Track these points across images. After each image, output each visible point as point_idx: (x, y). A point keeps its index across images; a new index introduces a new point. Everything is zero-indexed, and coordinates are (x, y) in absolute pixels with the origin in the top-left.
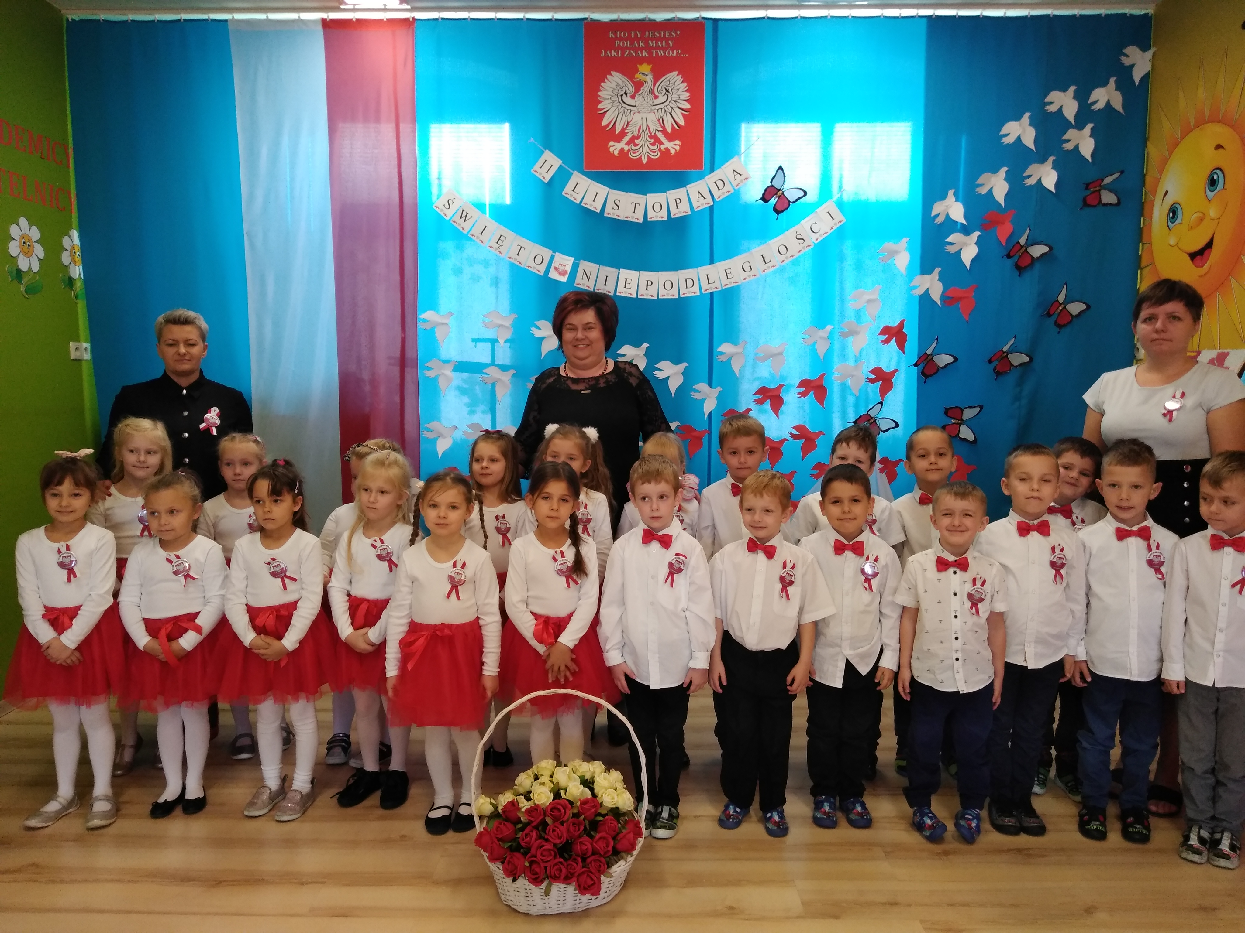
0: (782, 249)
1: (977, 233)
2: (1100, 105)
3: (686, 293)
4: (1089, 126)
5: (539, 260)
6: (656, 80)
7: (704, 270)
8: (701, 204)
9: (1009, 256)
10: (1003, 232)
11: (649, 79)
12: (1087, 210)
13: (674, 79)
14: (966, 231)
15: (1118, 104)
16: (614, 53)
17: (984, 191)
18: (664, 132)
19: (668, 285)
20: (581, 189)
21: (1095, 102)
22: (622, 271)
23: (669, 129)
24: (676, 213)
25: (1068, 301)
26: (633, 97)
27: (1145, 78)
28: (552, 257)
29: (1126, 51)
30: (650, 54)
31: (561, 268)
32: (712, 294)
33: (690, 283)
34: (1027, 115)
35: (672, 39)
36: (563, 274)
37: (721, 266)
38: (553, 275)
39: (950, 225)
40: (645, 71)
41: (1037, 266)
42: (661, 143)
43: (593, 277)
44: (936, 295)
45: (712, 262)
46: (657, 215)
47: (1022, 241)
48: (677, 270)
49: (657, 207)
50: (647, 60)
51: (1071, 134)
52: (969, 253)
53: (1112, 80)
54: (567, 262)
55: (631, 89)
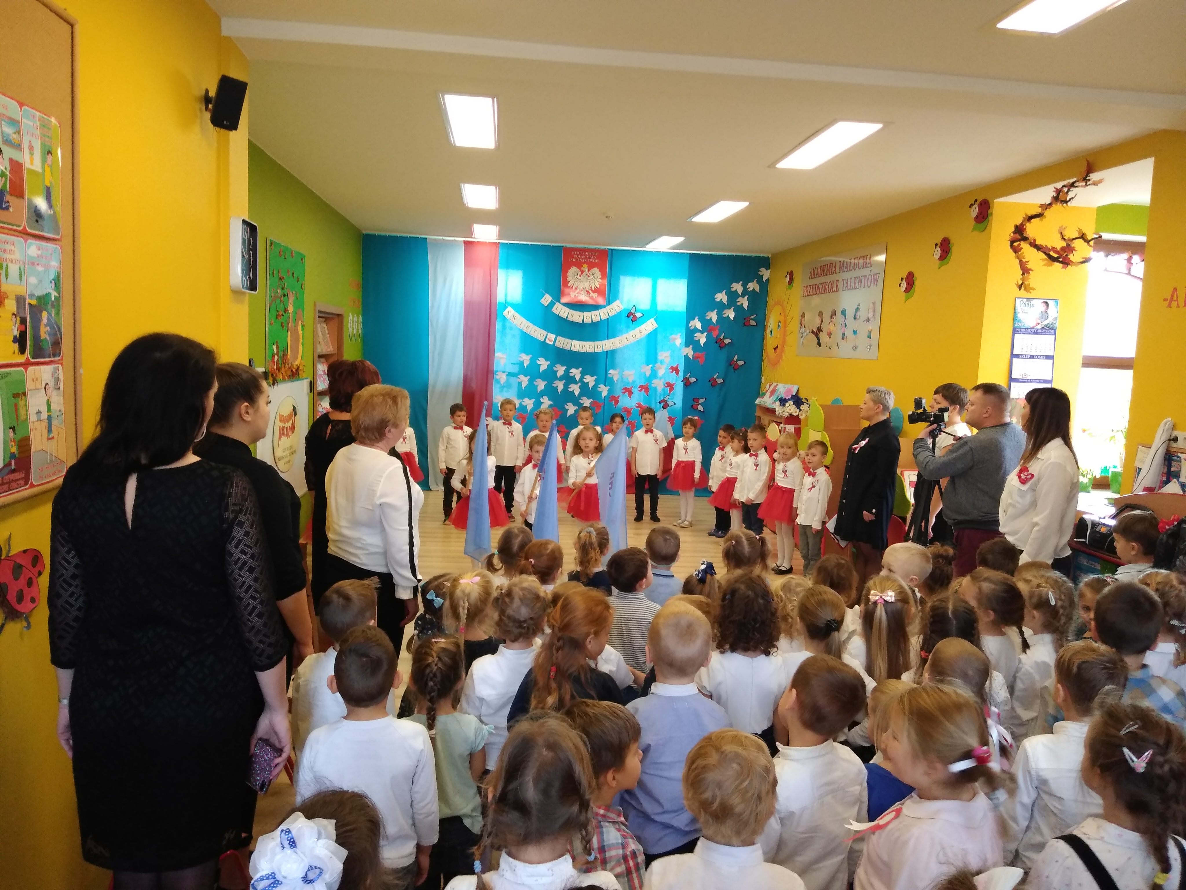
0: (634, 336)
1: (706, 333)
2: (751, 289)
3: (597, 351)
4: (747, 297)
5: (542, 335)
6: (589, 270)
7: (604, 342)
8: (604, 317)
9: (717, 343)
10: (715, 334)
11: (587, 270)
12: (745, 327)
13: (596, 270)
14: (702, 332)
15: (757, 290)
16: (574, 260)
17: (708, 318)
18: (591, 289)
19: (591, 347)
20: (559, 309)
21: (749, 288)
22: (573, 341)
23: (593, 289)
24: (595, 320)
25: (738, 360)
26: (580, 276)
27: (767, 280)
28: (547, 335)
29: (760, 270)
30: (587, 261)
31: (550, 339)
32: (607, 351)
33: (599, 347)
34: (725, 291)
35: (595, 255)
36: (551, 341)
37: (611, 341)
38: (547, 341)
39: (696, 330)
40: (585, 267)
41: (727, 347)
42: (590, 294)
43: (562, 343)
44: (691, 355)
45: (607, 339)
46: (588, 321)
47: (722, 337)
48: (594, 341)
49: (588, 318)
50: (586, 263)
51: (740, 299)
52: (703, 341)
53: (755, 280)
54: (552, 336)
55: (579, 273)
